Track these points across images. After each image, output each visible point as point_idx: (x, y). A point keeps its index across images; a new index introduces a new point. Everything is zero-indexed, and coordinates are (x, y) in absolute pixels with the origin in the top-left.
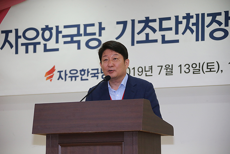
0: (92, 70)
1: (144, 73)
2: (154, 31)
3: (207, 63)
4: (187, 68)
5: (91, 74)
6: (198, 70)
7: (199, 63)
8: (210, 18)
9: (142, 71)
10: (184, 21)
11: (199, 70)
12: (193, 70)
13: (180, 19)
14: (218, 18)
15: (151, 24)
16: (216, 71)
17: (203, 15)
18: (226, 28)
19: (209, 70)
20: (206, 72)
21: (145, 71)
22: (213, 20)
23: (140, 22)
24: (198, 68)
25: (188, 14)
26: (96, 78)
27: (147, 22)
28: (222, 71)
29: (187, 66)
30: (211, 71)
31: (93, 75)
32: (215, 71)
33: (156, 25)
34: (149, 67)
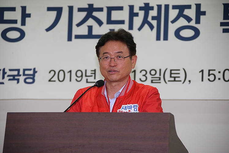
0: (10, 70)
1: (84, 78)
2: (100, 23)
3: (171, 70)
4: (143, 75)
5: (8, 76)
6: (158, 79)
7: (160, 70)
8: (177, 11)
9: (82, 76)
10: (142, 14)
11: (160, 78)
12: (152, 78)
13: (136, 10)
14: (187, 12)
15: (95, 14)
16: (183, 81)
17: (167, 7)
18: (197, 26)
19: (173, 79)
20: (169, 81)
21: (86, 76)
22: (181, 15)
23: (80, 10)
24: (158, 75)
25: (147, 5)
26: (16, 81)
27: (90, 10)
28: (190, 81)
29: (144, 73)
30: (175, 81)
31: (12, 78)
32: (181, 81)
33: (102, 16)
34: (92, 71)
